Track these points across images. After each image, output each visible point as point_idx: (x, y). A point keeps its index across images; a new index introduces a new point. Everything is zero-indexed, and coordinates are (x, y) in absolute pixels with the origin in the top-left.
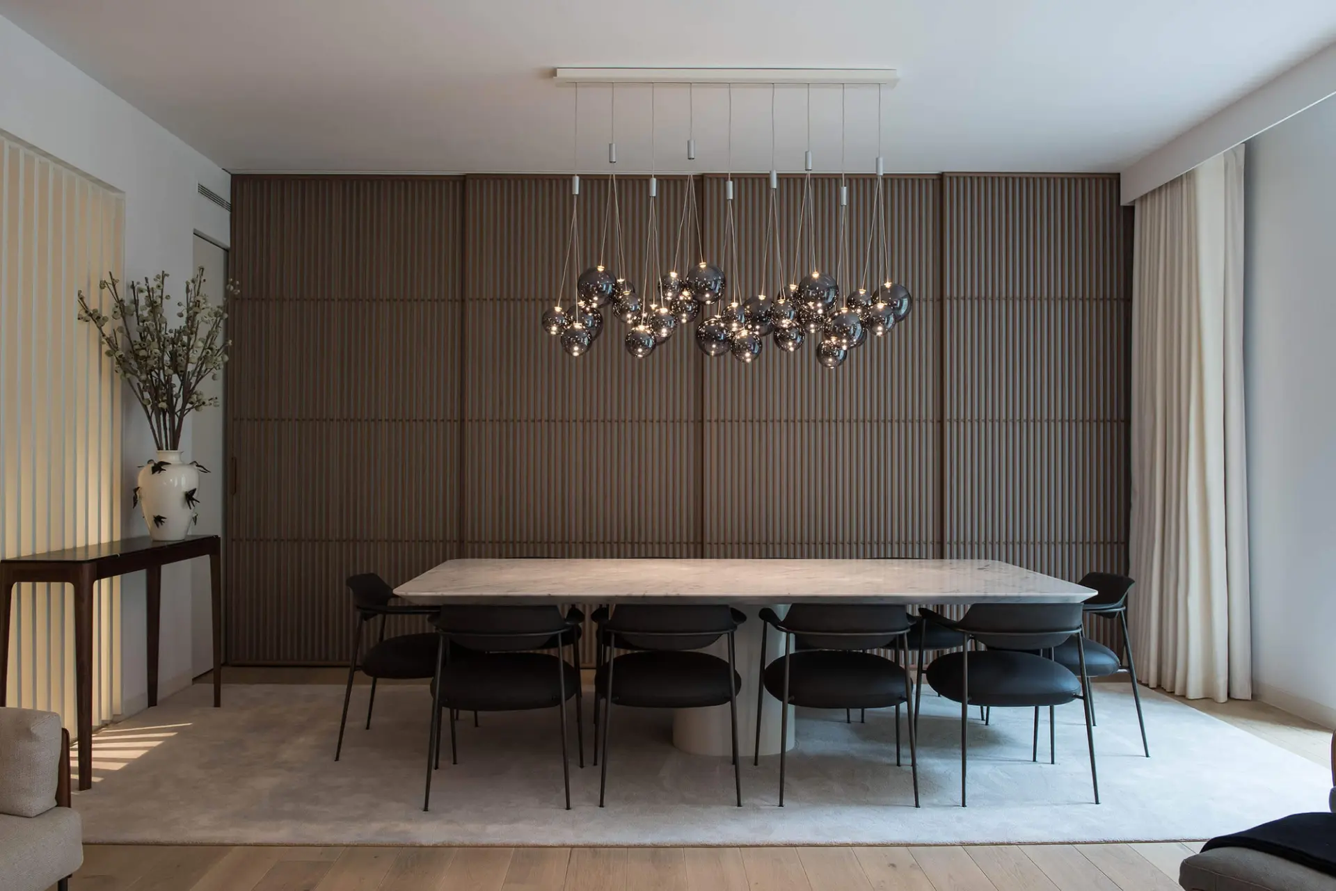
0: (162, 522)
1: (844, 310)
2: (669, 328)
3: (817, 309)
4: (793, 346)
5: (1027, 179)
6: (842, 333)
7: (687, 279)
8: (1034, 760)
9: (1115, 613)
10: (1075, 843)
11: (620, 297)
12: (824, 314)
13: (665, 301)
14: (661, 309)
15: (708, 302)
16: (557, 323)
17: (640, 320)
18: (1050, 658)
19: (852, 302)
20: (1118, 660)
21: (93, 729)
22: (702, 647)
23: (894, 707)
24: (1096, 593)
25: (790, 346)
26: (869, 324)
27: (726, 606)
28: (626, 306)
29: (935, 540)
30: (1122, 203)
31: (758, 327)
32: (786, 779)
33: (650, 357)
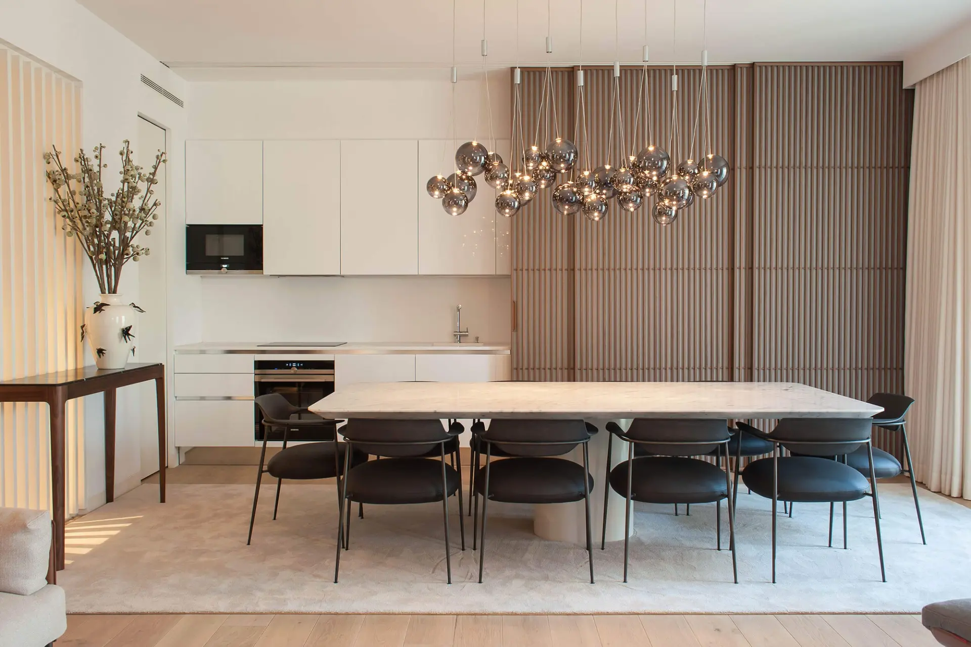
0: (103, 353)
1: (675, 177)
2: (531, 192)
3: (652, 176)
4: (633, 207)
5: (830, 67)
6: (673, 196)
7: (546, 151)
8: (830, 546)
9: (898, 426)
10: (866, 614)
11: (491, 167)
12: (658, 181)
13: (528, 170)
14: (524, 177)
15: (563, 171)
16: (439, 188)
17: (507, 186)
18: (844, 462)
19: (681, 170)
20: (900, 465)
21: (65, 520)
22: (560, 454)
23: (716, 502)
24: (882, 410)
25: (631, 207)
26: (697, 188)
27: (582, 421)
28: (495, 173)
29: (746, 366)
30: (904, 87)
31: (604, 191)
32: (629, 562)
33: (515, 216)
